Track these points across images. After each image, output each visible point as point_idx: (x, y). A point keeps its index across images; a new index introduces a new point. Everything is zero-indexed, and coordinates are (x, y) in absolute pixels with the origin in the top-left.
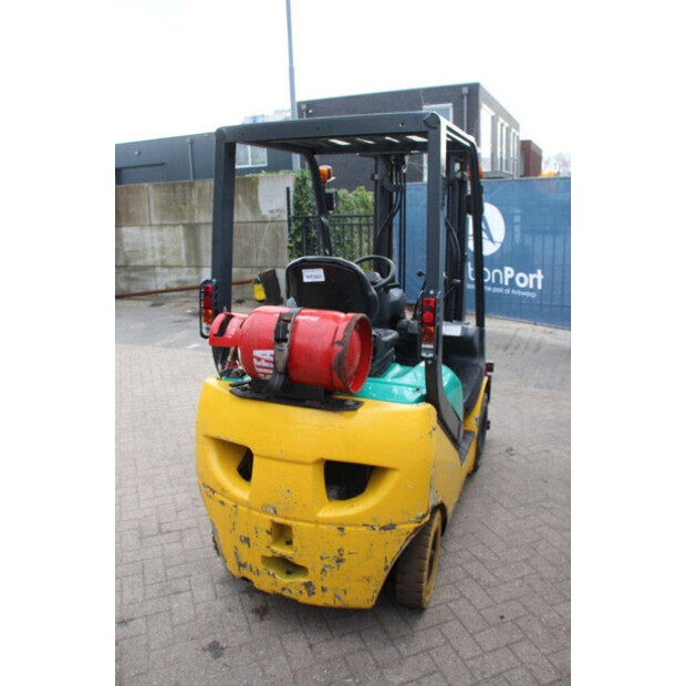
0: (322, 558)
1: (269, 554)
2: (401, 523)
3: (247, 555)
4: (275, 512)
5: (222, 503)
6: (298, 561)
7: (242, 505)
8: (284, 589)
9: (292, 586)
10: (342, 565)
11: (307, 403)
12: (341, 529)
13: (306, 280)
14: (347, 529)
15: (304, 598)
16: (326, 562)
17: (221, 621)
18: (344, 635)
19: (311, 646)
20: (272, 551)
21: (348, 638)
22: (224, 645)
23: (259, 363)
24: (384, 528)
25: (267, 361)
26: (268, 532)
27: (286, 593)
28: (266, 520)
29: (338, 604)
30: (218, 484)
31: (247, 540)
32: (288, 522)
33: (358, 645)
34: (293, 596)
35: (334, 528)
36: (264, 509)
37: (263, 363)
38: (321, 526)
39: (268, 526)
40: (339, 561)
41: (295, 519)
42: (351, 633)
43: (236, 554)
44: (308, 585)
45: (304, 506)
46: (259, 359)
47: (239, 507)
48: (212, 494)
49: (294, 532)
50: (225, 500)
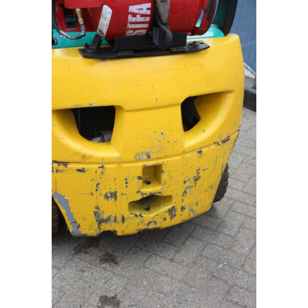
0: (185, 182)
1: (139, 197)
2: (232, 134)
3: (109, 209)
4: (149, 157)
5: (82, 171)
6: (165, 193)
7: (109, 163)
8: (150, 223)
9: (157, 217)
10: (198, 182)
12: (200, 152)
14: (203, 150)
15: (168, 223)
16: (188, 184)
20: (142, 194)
22: (112, 295)
23: (134, 19)
24: (224, 142)
25: (142, 15)
26: (139, 178)
27: (152, 226)
28: (137, 168)
30: (76, 153)
31: (114, 195)
32: (160, 162)
34: (157, 226)
35: (195, 153)
36: (137, 159)
37: (139, 19)
38: (187, 155)
39: (139, 173)
40: (196, 179)
41: (166, 157)
43: (95, 213)
44: (172, 211)
45: (175, 142)
46: (134, 15)
47: (106, 166)
48: (62, 167)
49: (164, 168)
50: (86, 166)
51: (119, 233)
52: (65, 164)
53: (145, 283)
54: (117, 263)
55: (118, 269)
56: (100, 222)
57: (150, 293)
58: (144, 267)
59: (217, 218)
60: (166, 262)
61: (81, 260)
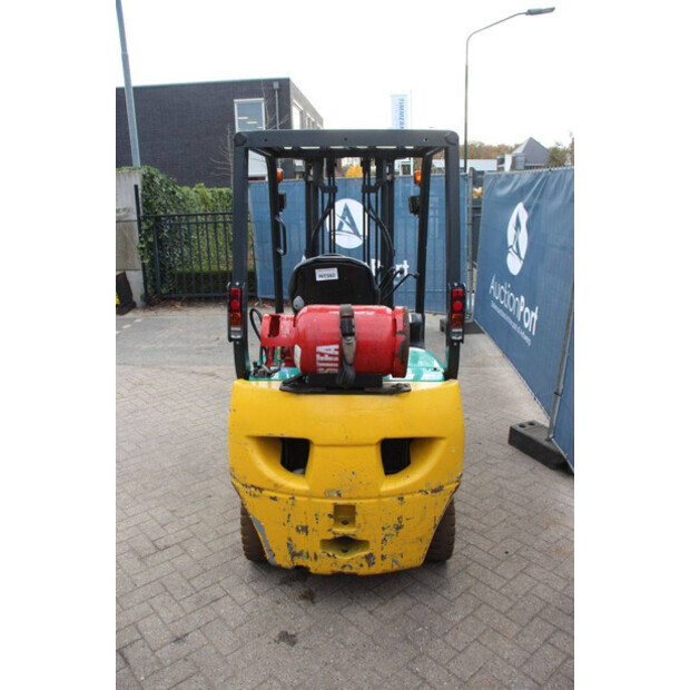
0: (383, 529)
1: (331, 536)
2: (448, 484)
3: (302, 542)
4: (339, 495)
5: (274, 499)
6: (361, 536)
7: (300, 495)
8: (344, 566)
9: (352, 561)
10: (401, 531)
11: (368, 390)
12: (401, 499)
13: (318, 279)
14: (406, 497)
15: (365, 570)
16: (387, 531)
17: (276, 614)
18: (394, 597)
19: (371, 613)
20: (334, 533)
21: (398, 597)
22: (294, 632)
23: (322, 358)
24: (435, 491)
25: (330, 355)
26: (330, 516)
27: (347, 570)
28: (328, 504)
29: (396, 567)
30: (270, 480)
31: (305, 529)
32: (352, 502)
33: (409, 602)
34: (353, 571)
35: (395, 499)
36: (327, 495)
37: (327, 358)
38: (384, 500)
39: (331, 510)
40: (398, 528)
41: (359, 498)
42: (398, 593)
43: (288, 545)
44: (369, 558)
45: (368, 484)
46: (322, 354)
47: (297, 498)
48: (257, 493)
49: (357, 510)
50: (279, 495)
51: (312, 571)
52: (261, 490)
53: (331, 629)
54: (313, 603)
55: (312, 609)
56: (294, 555)
57: (331, 640)
58: (340, 613)
59: (443, 576)
60: (364, 612)
61: (282, 591)
